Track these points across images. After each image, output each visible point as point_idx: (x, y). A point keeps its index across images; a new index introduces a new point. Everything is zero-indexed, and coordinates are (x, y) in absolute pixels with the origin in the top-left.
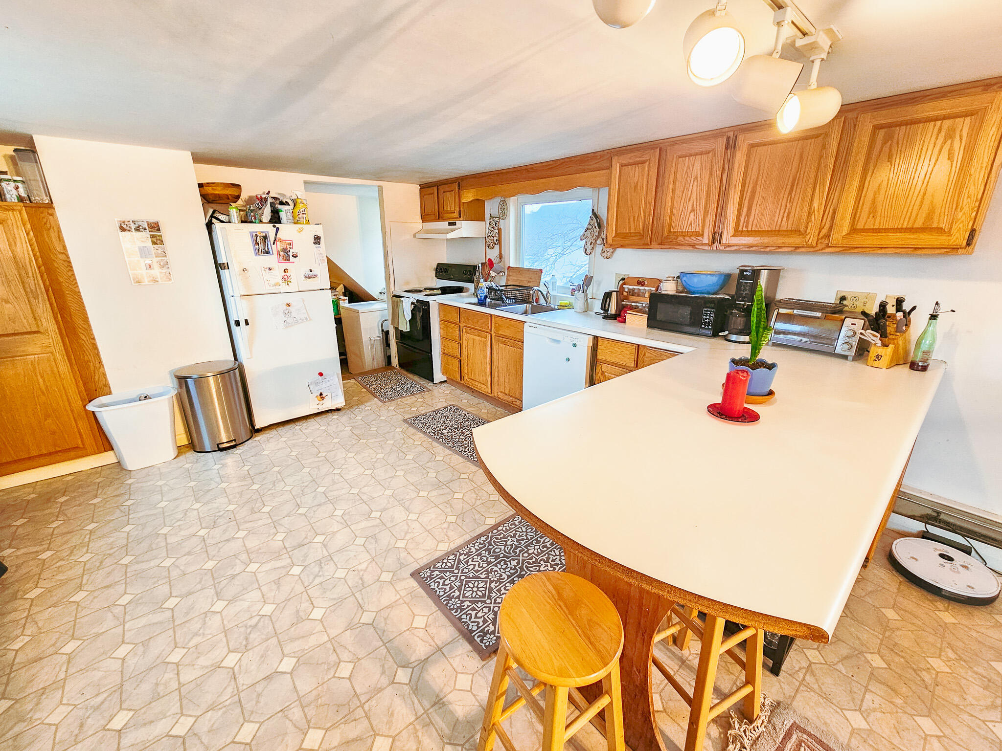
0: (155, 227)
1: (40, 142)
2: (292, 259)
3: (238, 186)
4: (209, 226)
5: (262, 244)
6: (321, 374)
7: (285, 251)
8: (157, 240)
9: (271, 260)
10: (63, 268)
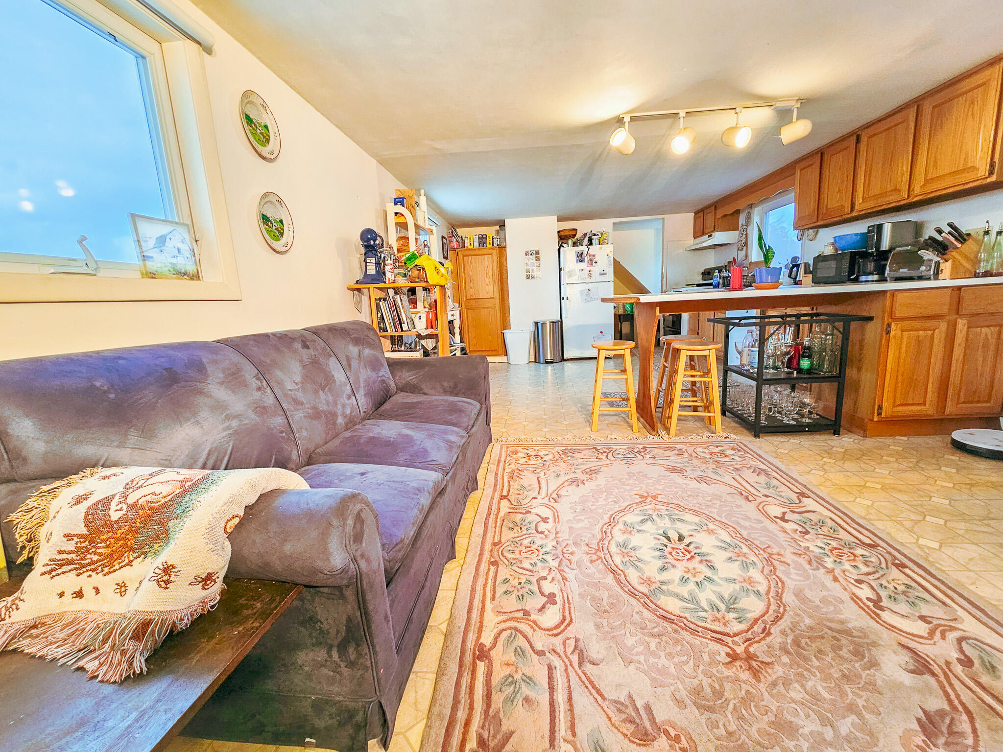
0: (538, 253)
1: (508, 222)
2: (594, 264)
3: (576, 230)
4: (559, 250)
5: (580, 257)
6: (601, 332)
7: (591, 260)
8: (538, 259)
9: (583, 265)
10: (505, 273)
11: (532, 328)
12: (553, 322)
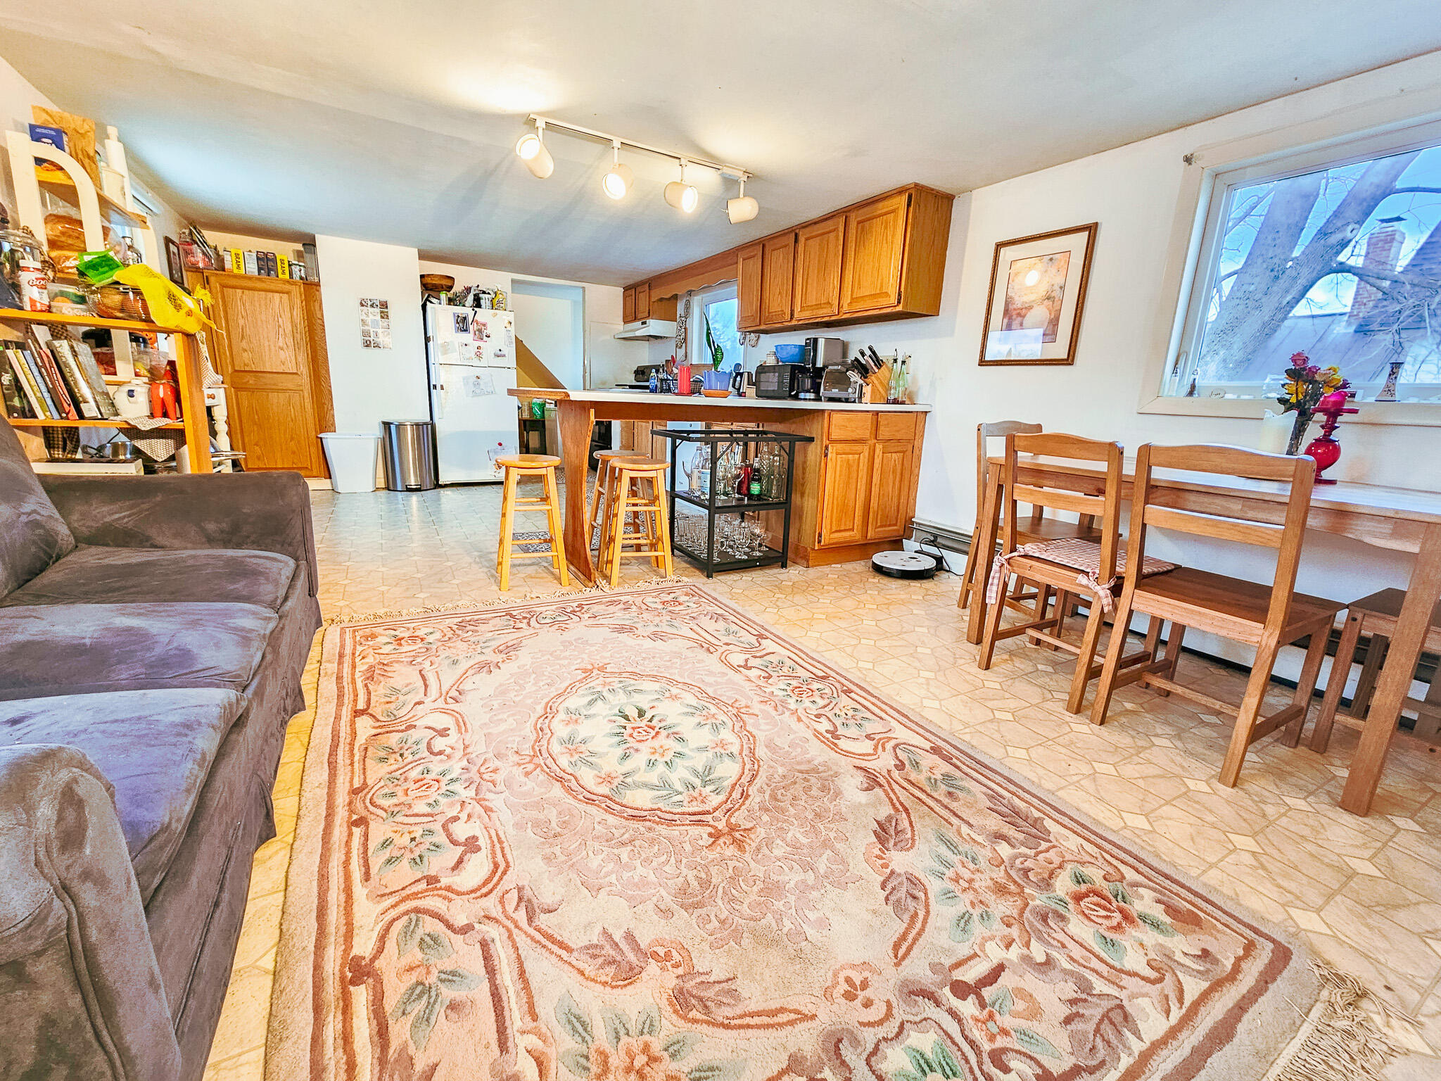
0: (384, 305)
1: (320, 240)
2: (485, 338)
3: (452, 279)
4: (424, 307)
5: (462, 324)
6: (500, 444)
7: (480, 331)
8: (384, 316)
9: (467, 337)
11: (379, 432)
12: (417, 425)
